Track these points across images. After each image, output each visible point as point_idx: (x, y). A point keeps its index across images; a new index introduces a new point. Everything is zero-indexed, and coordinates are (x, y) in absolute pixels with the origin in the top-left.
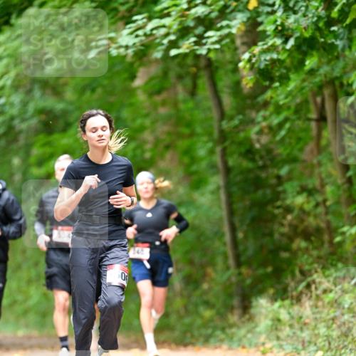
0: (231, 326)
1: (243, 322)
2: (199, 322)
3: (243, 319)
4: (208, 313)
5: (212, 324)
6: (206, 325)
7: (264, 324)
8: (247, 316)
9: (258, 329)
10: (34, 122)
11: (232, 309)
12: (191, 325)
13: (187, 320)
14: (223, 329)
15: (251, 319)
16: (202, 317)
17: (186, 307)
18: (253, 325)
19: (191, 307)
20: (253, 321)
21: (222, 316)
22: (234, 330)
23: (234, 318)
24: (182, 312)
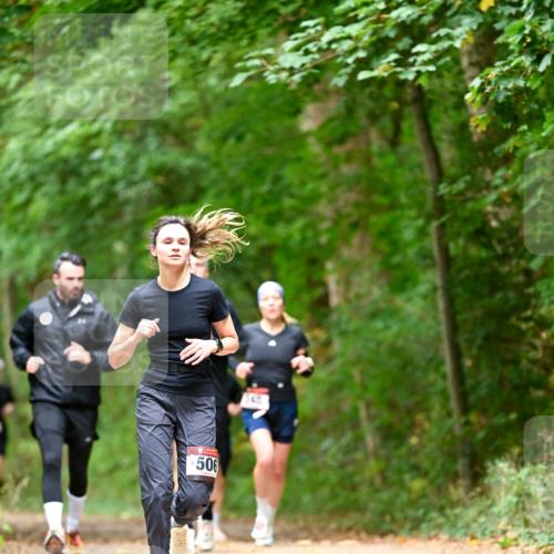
0: (453, 505)
1: (473, 498)
2: (404, 497)
3: (472, 494)
4: (418, 485)
5: (424, 501)
6: (413, 504)
7: (505, 500)
8: (478, 489)
9: (495, 510)
10: (147, 187)
11: (455, 477)
12: (391, 503)
13: (385, 496)
14: (441, 510)
15: (485, 493)
16: (409, 491)
17: (383, 474)
18: (489, 502)
19: (390, 475)
20: (488, 498)
21: (441, 490)
22: (458, 510)
23: (457, 492)
24: (378, 481)
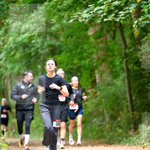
0: (130, 136)
1: (135, 134)
2: (116, 134)
3: (135, 133)
4: (120, 131)
5: (122, 135)
6: (119, 136)
8: (137, 132)
9: (141, 138)
10: (47, 50)
11: (130, 129)
12: (113, 136)
13: (111, 134)
14: (126, 138)
15: (138, 133)
16: (118, 132)
17: (111, 128)
18: (139, 136)
19: (112, 128)
20: (139, 134)
21: (126, 132)
22: (131, 138)
23: (131, 133)
24: (109, 130)
